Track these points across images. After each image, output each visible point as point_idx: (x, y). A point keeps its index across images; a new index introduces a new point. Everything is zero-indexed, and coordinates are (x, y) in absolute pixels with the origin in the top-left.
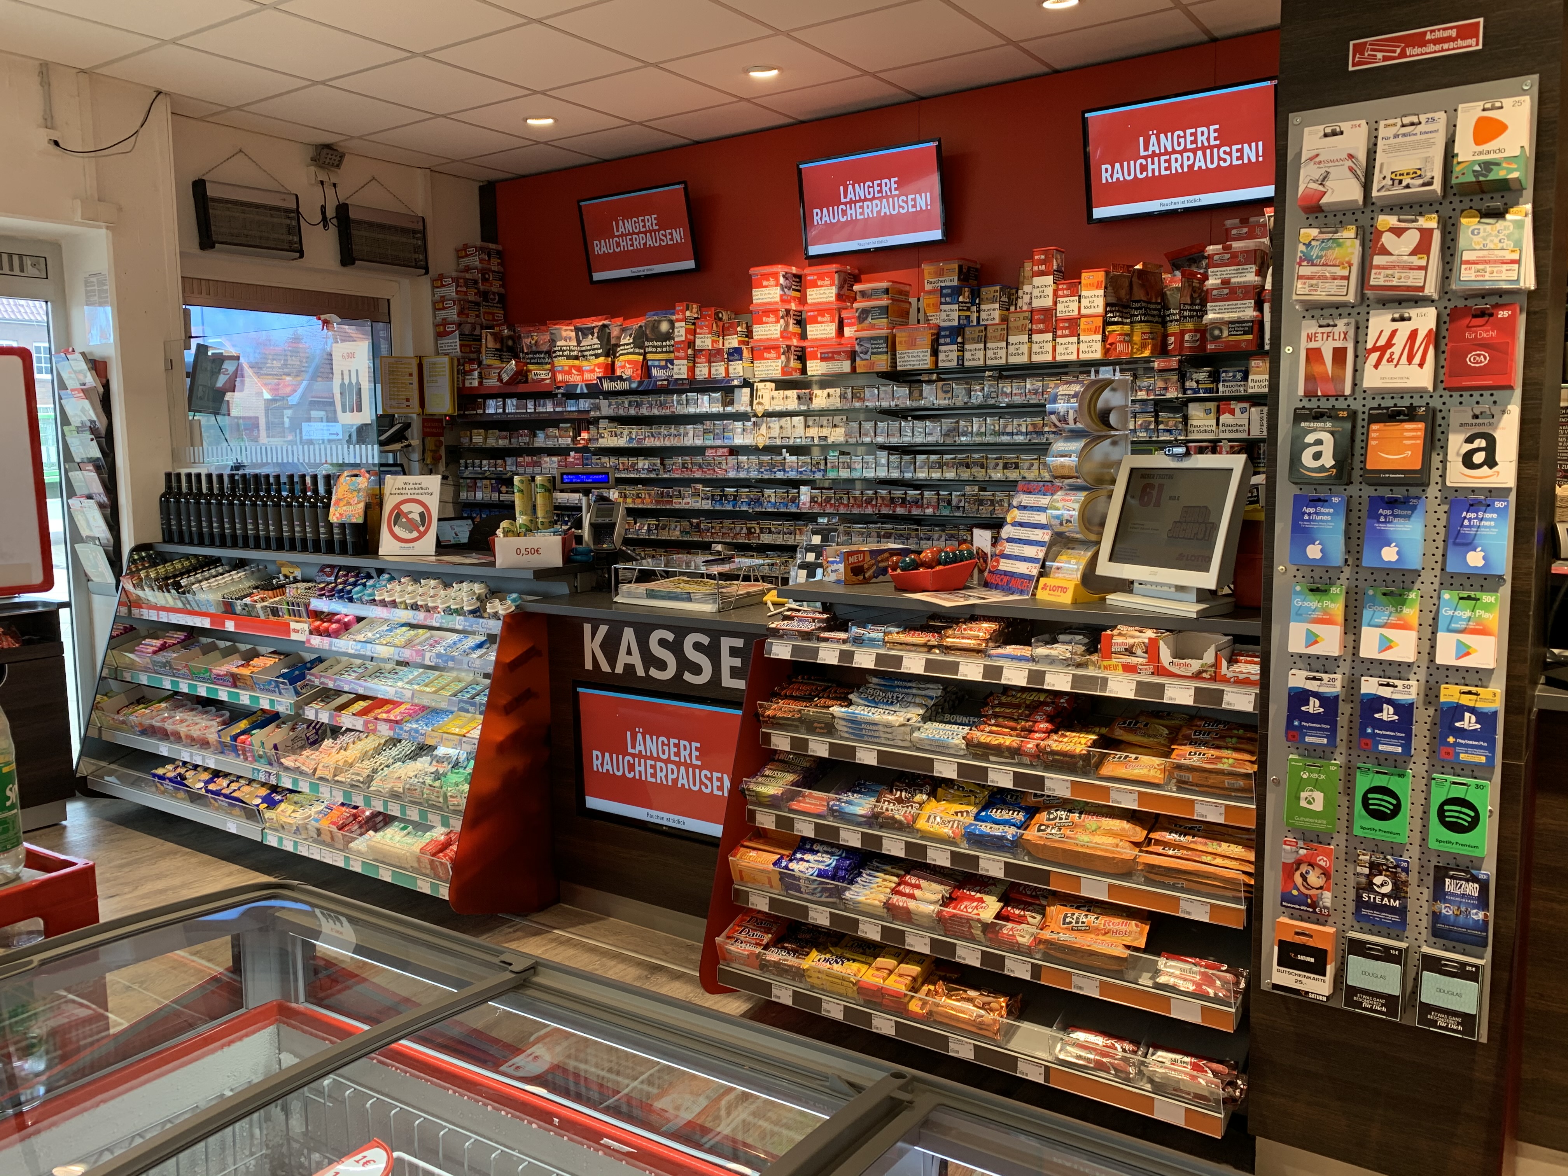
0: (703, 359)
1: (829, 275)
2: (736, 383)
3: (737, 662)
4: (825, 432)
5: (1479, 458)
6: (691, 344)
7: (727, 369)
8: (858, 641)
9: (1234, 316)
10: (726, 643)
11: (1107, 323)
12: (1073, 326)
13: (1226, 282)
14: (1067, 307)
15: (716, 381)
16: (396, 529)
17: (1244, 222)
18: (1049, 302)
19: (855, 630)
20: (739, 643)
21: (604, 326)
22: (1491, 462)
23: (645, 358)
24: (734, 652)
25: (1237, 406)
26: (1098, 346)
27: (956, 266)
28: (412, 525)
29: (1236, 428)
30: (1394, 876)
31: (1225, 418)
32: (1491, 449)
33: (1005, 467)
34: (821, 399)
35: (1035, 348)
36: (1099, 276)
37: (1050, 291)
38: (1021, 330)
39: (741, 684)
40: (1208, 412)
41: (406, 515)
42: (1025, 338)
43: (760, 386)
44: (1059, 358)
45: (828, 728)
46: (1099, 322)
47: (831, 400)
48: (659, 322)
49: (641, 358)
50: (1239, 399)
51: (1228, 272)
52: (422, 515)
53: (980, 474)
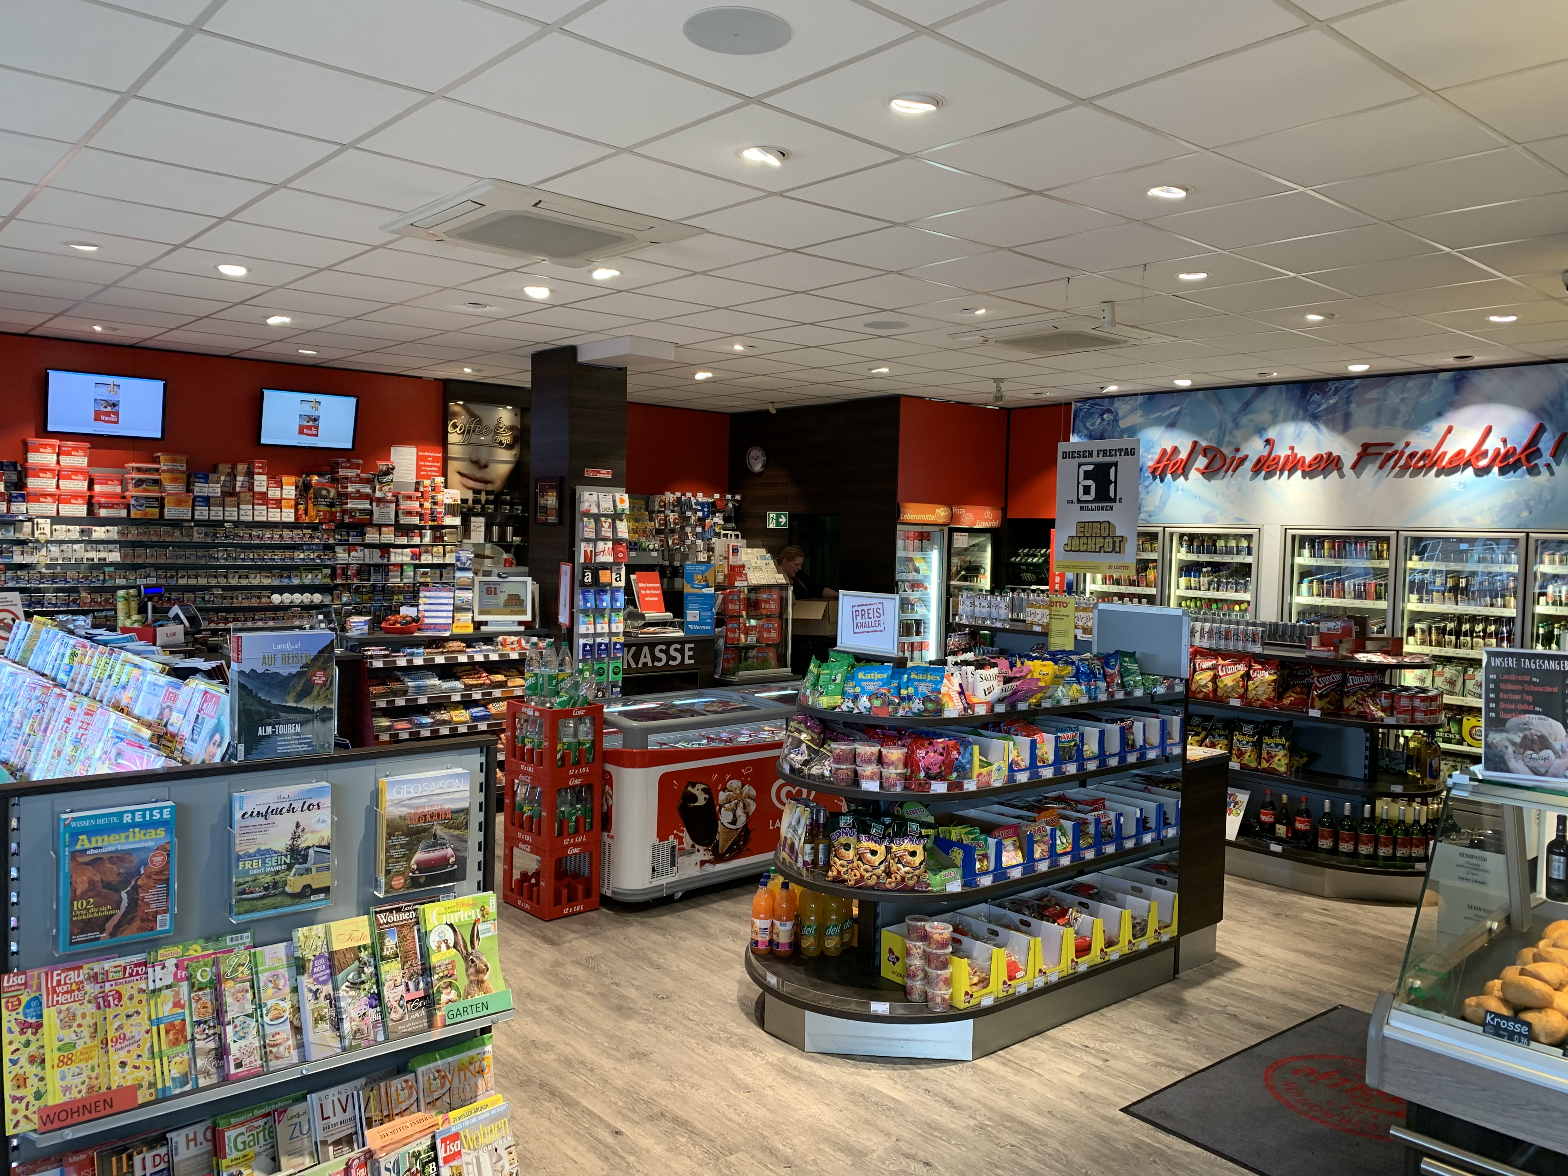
1: (82, 449)
2: (21, 518)
4: (103, 555)
5: (618, 579)
7: (8, 508)
8: (412, 654)
9: (362, 507)
11: (297, 504)
12: (278, 503)
13: (358, 491)
14: (274, 493)
18: (265, 490)
19: (409, 651)
22: (620, 580)
25: (359, 548)
26: (293, 515)
27: (184, 458)
29: (358, 558)
30: (602, 691)
31: (353, 554)
32: (620, 577)
33: (240, 577)
34: (99, 532)
35: (256, 513)
36: (293, 479)
37: (265, 483)
38: (247, 503)
40: (344, 550)
42: (251, 507)
43: (40, 520)
44: (270, 519)
46: (293, 503)
47: (110, 534)
50: (360, 545)
51: (358, 486)
52: (13, 619)
53: (223, 582)
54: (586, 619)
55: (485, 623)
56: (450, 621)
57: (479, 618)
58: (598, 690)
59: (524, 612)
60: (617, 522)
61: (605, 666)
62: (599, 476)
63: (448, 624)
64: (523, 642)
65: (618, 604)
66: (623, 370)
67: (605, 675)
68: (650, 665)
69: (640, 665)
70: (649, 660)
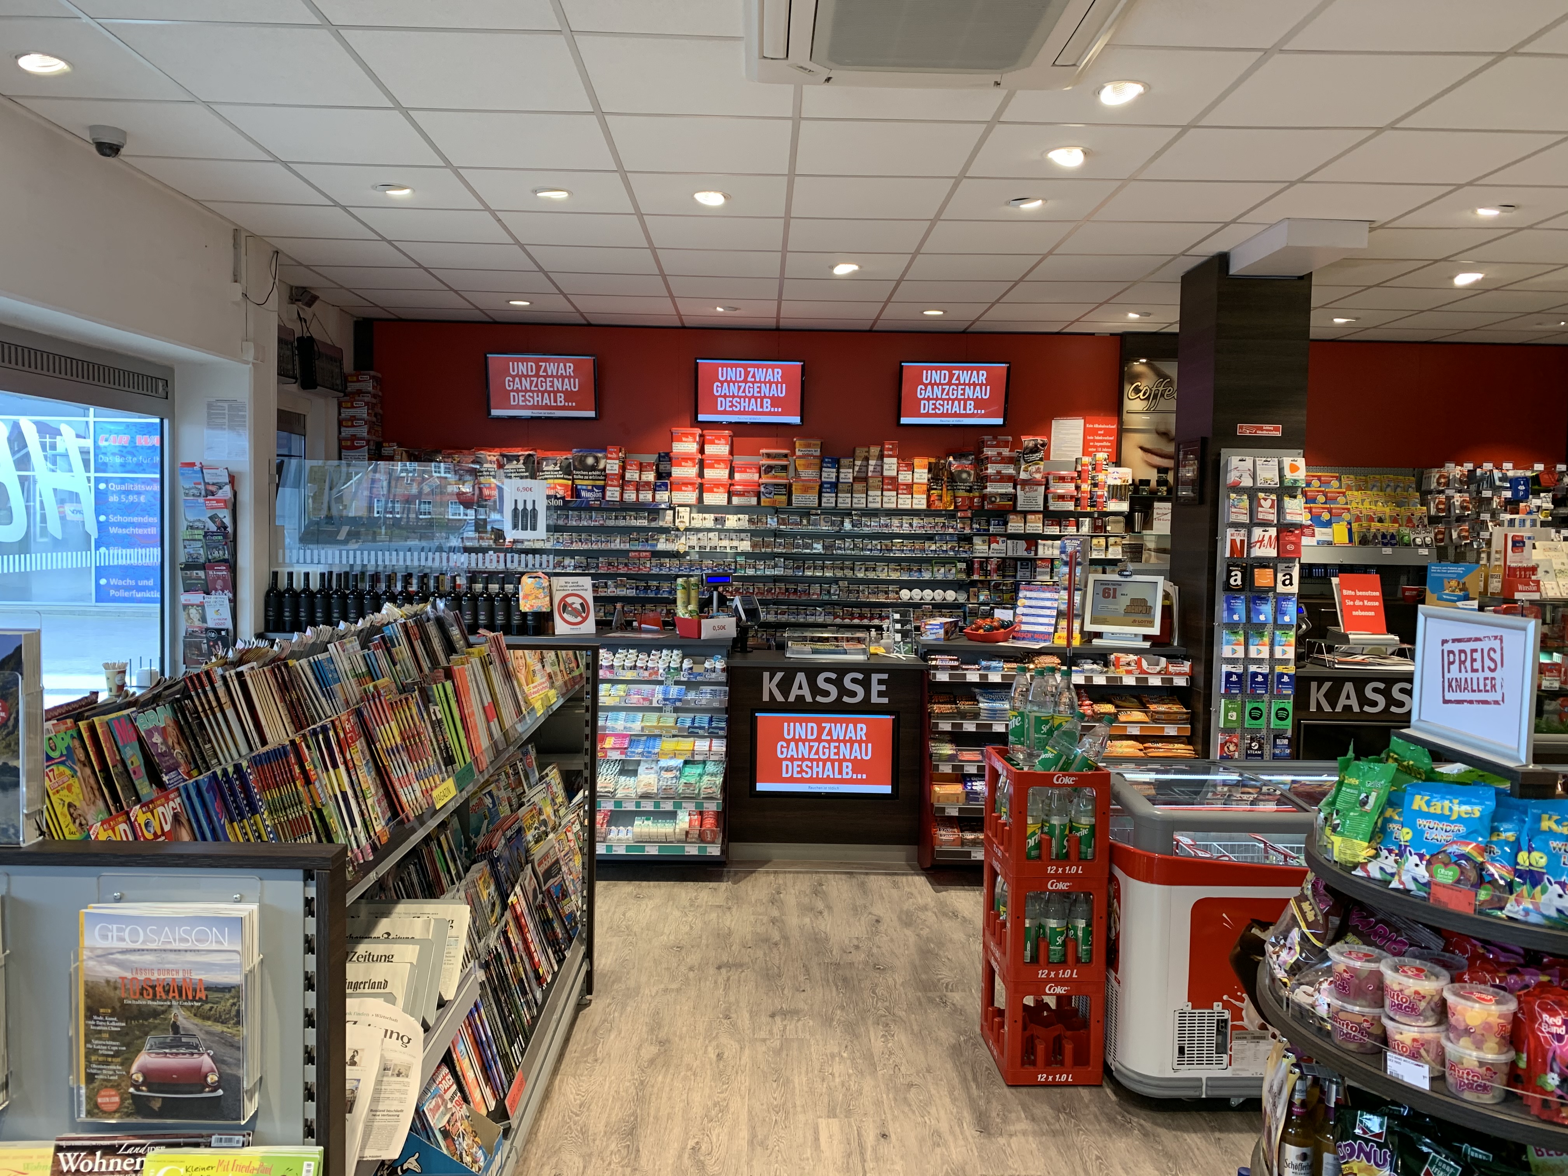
0: (631, 487)
1: (724, 437)
2: (663, 506)
3: (883, 688)
4: (735, 543)
5: (1287, 582)
6: (623, 477)
7: (654, 497)
8: (988, 668)
9: (1003, 491)
10: (875, 677)
11: (929, 489)
12: (910, 488)
13: (999, 473)
14: (905, 477)
15: (643, 504)
16: (565, 616)
17: (995, 438)
18: (894, 474)
19: (984, 663)
20: (885, 676)
21: (530, 455)
22: (1291, 584)
23: (573, 483)
24: (880, 682)
25: (1000, 539)
26: (924, 502)
27: (819, 442)
28: (576, 613)
29: (999, 551)
30: (1259, 742)
31: (994, 545)
32: (1291, 579)
33: (866, 570)
34: (732, 521)
35: (885, 499)
36: (925, 461)
37: (895, 467)
38: (876, 488)
39: (885, 700)
40: (984, 541)
41: (571, 605)
42: (879, 493)
43: (681, 509)
44: (900, 506)
45: (975, 715)
46: (925, 488)
47: (741, 522)
48: (586, 457)
49: (570, 482)
50: (1001, 535)
51: (999, 467)
52: (582, 605)
53: (849, 573)
54: (1233, 638)
55: (1099, 635)
56: (1052, 630)
57: (1089, 627)
58: (1252, 740)
59: (1151, 624)
60: (1286, 500)
61: (1263, 706)
62: (1260, 433)
63: (1049, 634)
64: (1145, 664)
65: (1287, 619)
66: (1307, 279)
67: (1263, 720)
68: (1356, 709)
69: (1339, 709)
70: (1354, 703)
